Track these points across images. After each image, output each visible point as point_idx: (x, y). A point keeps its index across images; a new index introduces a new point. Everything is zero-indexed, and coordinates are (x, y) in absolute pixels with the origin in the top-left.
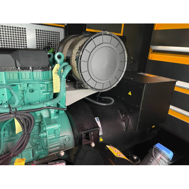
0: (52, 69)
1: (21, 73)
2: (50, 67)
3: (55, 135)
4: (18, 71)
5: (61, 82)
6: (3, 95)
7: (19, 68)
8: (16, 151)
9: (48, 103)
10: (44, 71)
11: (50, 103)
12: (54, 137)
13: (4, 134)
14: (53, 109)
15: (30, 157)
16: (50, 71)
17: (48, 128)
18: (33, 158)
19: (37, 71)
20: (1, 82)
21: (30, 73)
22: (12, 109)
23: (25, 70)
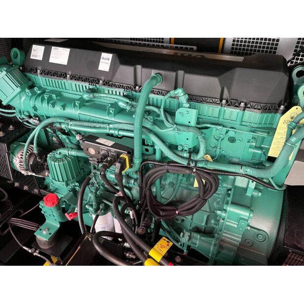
0: (284, 112)
1: (225, 111)
2: (282, 107)
3: (238, 225)
4: (221, 106)
5: (284, 146)
6: (188, 139)
7: (224, 101)
8: (183, 211)
9: (248, 170)
10: (266, 112)
11: (251, 171)
12: (236, 226)
13: (182, 180)
14: (255, 183)
15: (203, 223)
16: (278, 115)
17: (231, 209)
18: (206, 226)
19: (252, 111)
20: (189, 122)
21: (238, 113)
22: (191, 163)
23: (231, 107)
